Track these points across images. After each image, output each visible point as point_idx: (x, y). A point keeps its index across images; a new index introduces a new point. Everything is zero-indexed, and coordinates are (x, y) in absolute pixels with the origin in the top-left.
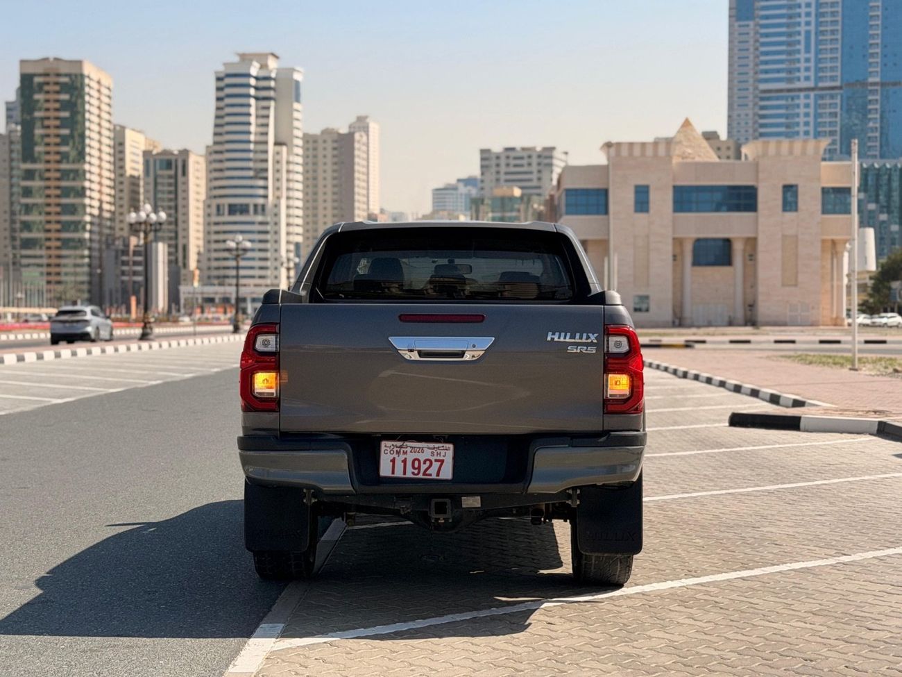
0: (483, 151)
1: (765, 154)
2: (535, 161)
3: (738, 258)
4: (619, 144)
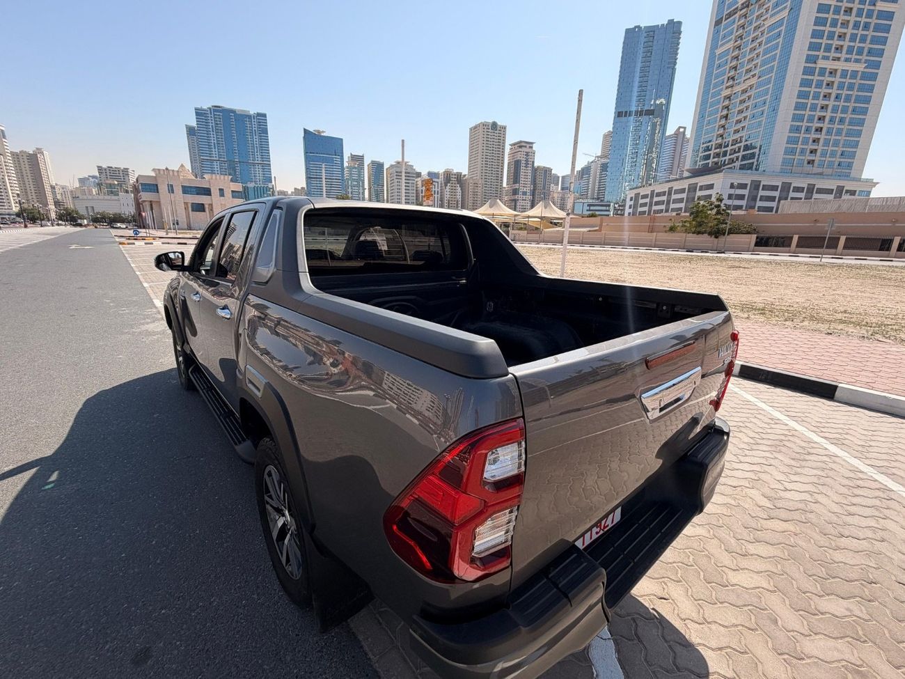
0: (98, 167)
1: (212, 179)
2: (121, 172)
3: (207, 210)
4: (159, 170)
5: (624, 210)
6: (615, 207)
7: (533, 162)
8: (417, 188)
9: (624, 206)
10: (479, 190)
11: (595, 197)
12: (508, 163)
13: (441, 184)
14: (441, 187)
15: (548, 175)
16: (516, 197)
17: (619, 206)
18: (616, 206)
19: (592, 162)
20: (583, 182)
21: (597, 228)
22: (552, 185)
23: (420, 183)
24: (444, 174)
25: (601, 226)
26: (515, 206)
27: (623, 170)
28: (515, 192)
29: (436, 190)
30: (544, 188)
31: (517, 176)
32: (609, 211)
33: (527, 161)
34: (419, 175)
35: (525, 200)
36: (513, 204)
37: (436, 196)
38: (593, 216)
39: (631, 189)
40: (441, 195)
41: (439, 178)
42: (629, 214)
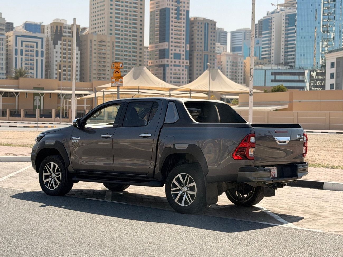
5: (324, 80)
6: (311, 76)
7: (188, 12)
8: (7, 46)
9: (324, 74)
10: (108, 50)
11: (282, 61)
12: (151, 12)
13: (47, 41)
14: (47, 45)
15: (210, 30)
16: (165, 61)
17: (317, 74)
18: (314, 74)
19: (273, 13)
20: (263, 40)
21: (286, 106)
22: (218, 44)
23: (12, 39)
24: (52, 27)
25: (291, 103)
26: (164, 74)
27: (317, 25)
28: (163, 54)
29: (40, 49)
30: (206, 48)
31: (164, 31)
32: (303, 81)
33: (178, 10)
34: (10, 26)
35: (180, 66)
36: (162, 72)
37: (39, 58)
38: (279, 90)
39: (330, 52)
40: (47, 58)
41: (43, 32)
42: (332, 85)
